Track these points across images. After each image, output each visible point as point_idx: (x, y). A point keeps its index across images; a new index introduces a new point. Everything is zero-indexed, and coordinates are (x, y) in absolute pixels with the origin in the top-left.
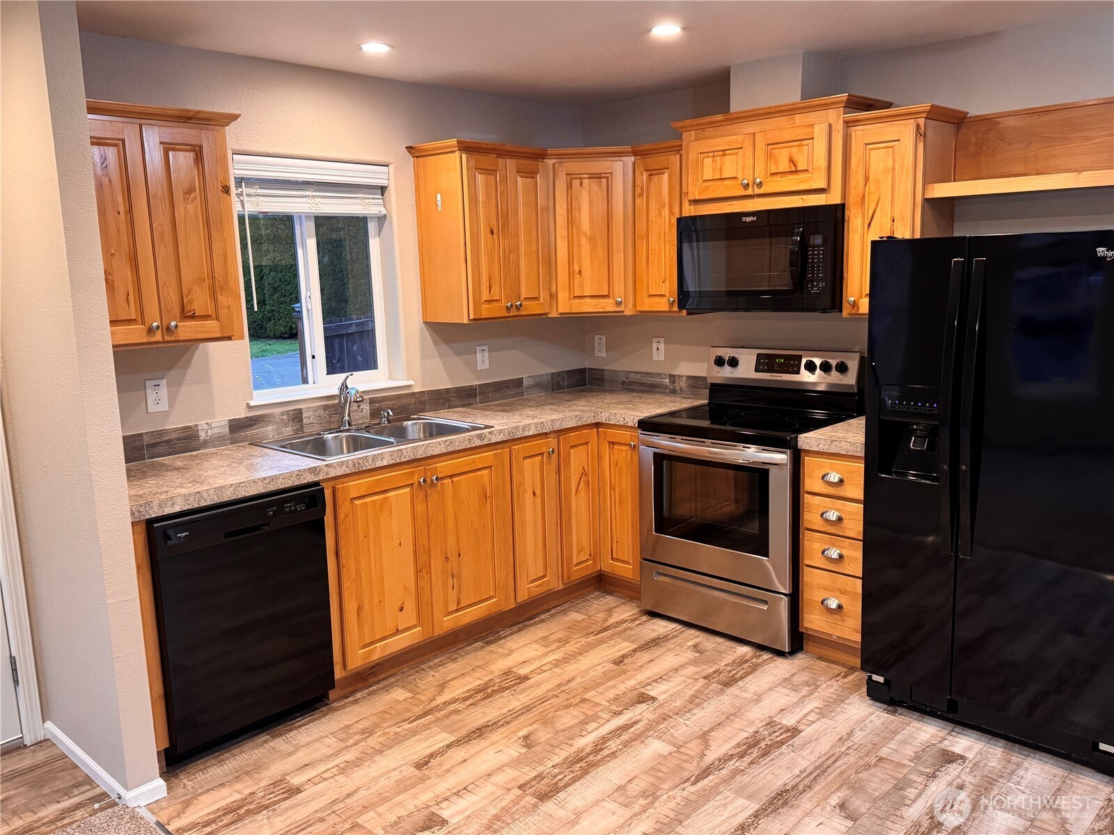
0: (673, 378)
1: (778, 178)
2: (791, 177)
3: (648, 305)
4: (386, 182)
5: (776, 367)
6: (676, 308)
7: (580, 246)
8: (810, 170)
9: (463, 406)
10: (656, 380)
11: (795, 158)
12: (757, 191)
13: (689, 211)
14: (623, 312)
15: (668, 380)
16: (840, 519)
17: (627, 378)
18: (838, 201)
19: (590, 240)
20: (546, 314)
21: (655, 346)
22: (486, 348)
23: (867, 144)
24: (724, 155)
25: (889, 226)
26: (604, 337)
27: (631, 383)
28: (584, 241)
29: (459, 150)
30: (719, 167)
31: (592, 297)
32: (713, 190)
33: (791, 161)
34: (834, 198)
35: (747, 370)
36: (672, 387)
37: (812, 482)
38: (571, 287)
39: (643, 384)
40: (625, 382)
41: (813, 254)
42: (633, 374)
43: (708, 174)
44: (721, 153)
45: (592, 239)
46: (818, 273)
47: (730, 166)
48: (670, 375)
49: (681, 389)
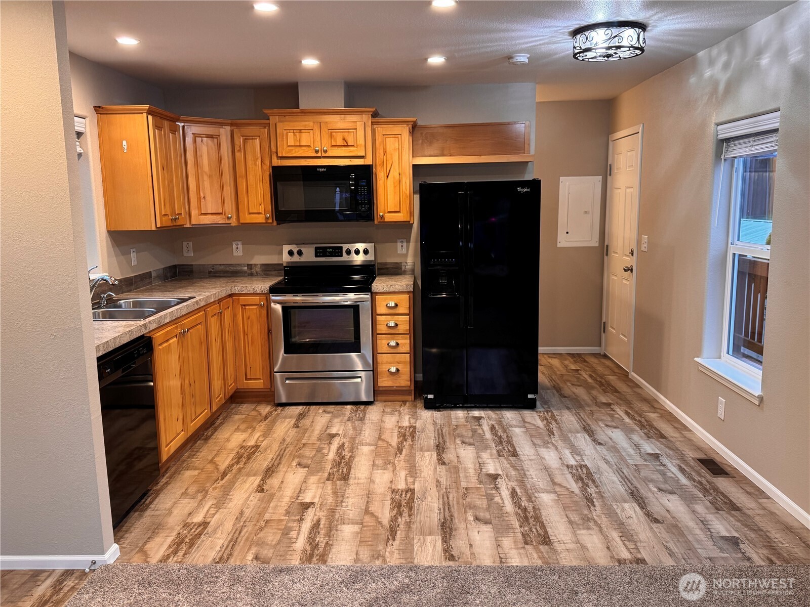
0: (250, 266)
1: (335, 149)
2: (344, 148)
3: (247, 219)
4: (83, 129)
5: (328, 254)
6: (270, 221)
7: (203, 181)
8: (355, 145)
9: (128, 292)
10: (238, 268)
11: (347, 138)
12: (324, 155)
13: (277, 162)
14: (230, 223)
15: (246, 268)
16: (396, 325)
17: (213, 269)
18: (371, 163)
19: (209, 177)
20: (183, 225)
21: (234, 246)
22: (134, 250)
23: (384, 135)
24: (300, 132)
25: (398, 177)
26: (191, 242)
27: (216, 272)
28: (206, 178)
29: (147, 113)
30: (298, 139)
31: (212, 214)
32: (295, 152)
33: (344, 139)
34: (368, 161)
35: (309, 256)
36: (249, 272)
37: (381, 309)
38: (200, 208)
39: (227, 272)
40: (211, 271)
41: (361, 191)
42: (218, 266)
43: (291, 142)
44: (298, 131)
45: (210, 176)
46: (364, 200)
47: (305, 139)
48: (248, 265)
49: (257, 272)
